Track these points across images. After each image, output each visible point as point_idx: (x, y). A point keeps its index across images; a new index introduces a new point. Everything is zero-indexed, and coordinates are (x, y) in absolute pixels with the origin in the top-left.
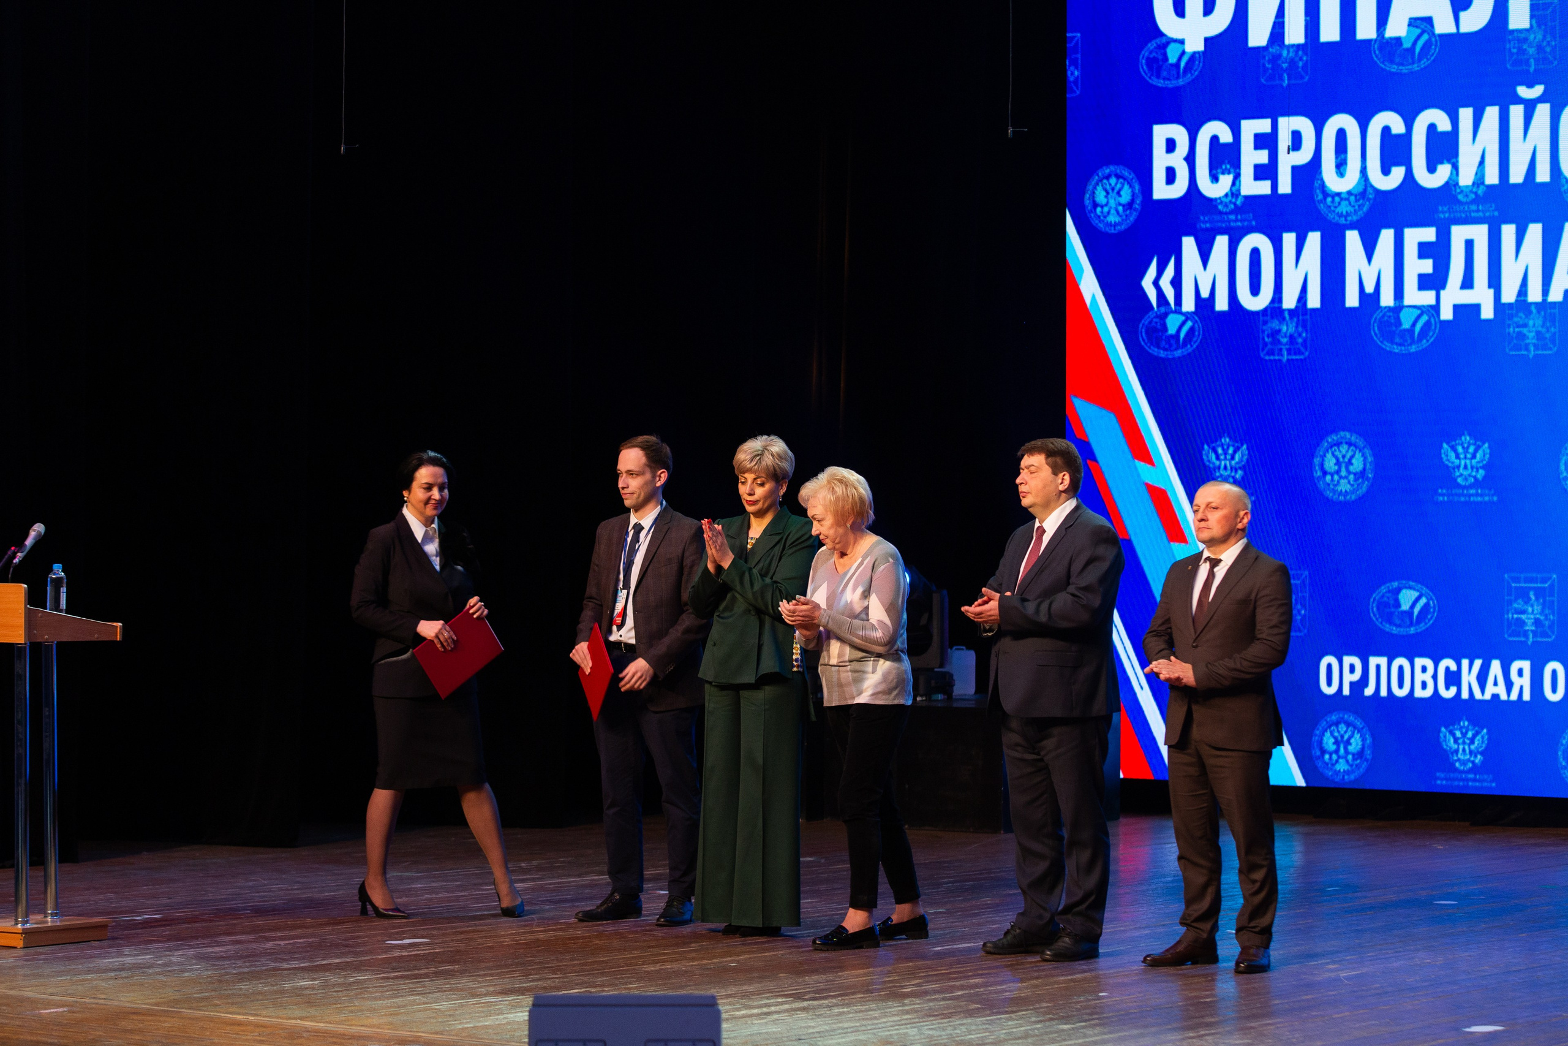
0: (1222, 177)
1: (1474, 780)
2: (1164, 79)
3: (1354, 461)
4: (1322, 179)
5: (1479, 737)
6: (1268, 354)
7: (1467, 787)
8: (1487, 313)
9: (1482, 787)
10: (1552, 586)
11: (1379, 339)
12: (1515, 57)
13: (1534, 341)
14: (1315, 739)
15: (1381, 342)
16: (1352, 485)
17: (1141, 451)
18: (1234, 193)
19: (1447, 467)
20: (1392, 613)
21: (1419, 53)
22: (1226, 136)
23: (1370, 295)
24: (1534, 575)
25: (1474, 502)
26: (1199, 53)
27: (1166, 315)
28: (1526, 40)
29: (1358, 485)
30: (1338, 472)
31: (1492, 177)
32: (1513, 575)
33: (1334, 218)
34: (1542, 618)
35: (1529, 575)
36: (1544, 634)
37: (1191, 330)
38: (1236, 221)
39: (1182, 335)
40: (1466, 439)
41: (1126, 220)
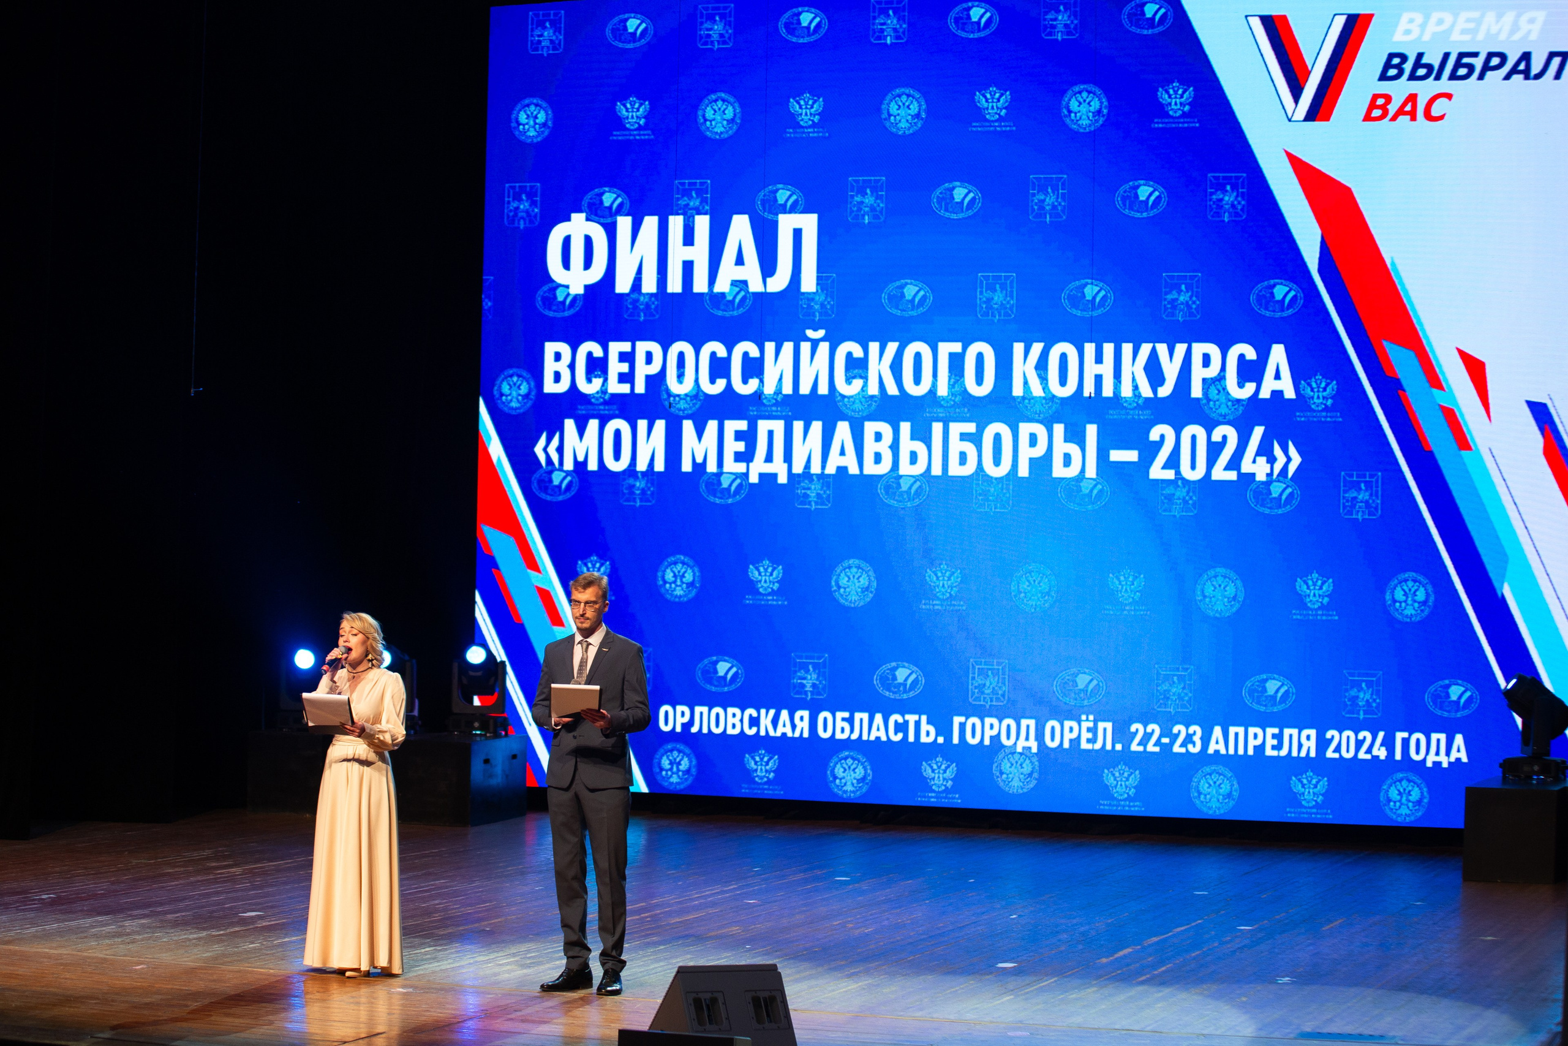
0: (594, 380)
1: (769, 789)
2: (554, 311)
3: (686, 575)
4: (666, 385)
5: (772, 761)
6: (626, 501)
7: (763, 793)
8: (782, 479)
9: (774, 795)
10: (825, 662)
11: (705, 494)
12: (805, 310)
13: (815, 499)
14: (656, 761)
15: (707, 496)
16: (685, 591)
17: (532, 563)
18: (604, 391)
19: (752, 581)
20: (712, 678)
21: (739, 304)
22: (598, 352)
23: (699, 464)
24: (812, 654)
25: (771, 605)
26: (579, 295)
27: (551, 472)
28: (813, 299)
29: (689, 592)
30: (675, 582)
31: (787, 389)
32: (798, 654)
33: (674, 412)
34: (818, 683)
35: (809, 654)
36: (819, 694)
37: (570, 483)
38: (604, 410)
39: (564, 486)
40: (766, 562)
41: (524, 406)
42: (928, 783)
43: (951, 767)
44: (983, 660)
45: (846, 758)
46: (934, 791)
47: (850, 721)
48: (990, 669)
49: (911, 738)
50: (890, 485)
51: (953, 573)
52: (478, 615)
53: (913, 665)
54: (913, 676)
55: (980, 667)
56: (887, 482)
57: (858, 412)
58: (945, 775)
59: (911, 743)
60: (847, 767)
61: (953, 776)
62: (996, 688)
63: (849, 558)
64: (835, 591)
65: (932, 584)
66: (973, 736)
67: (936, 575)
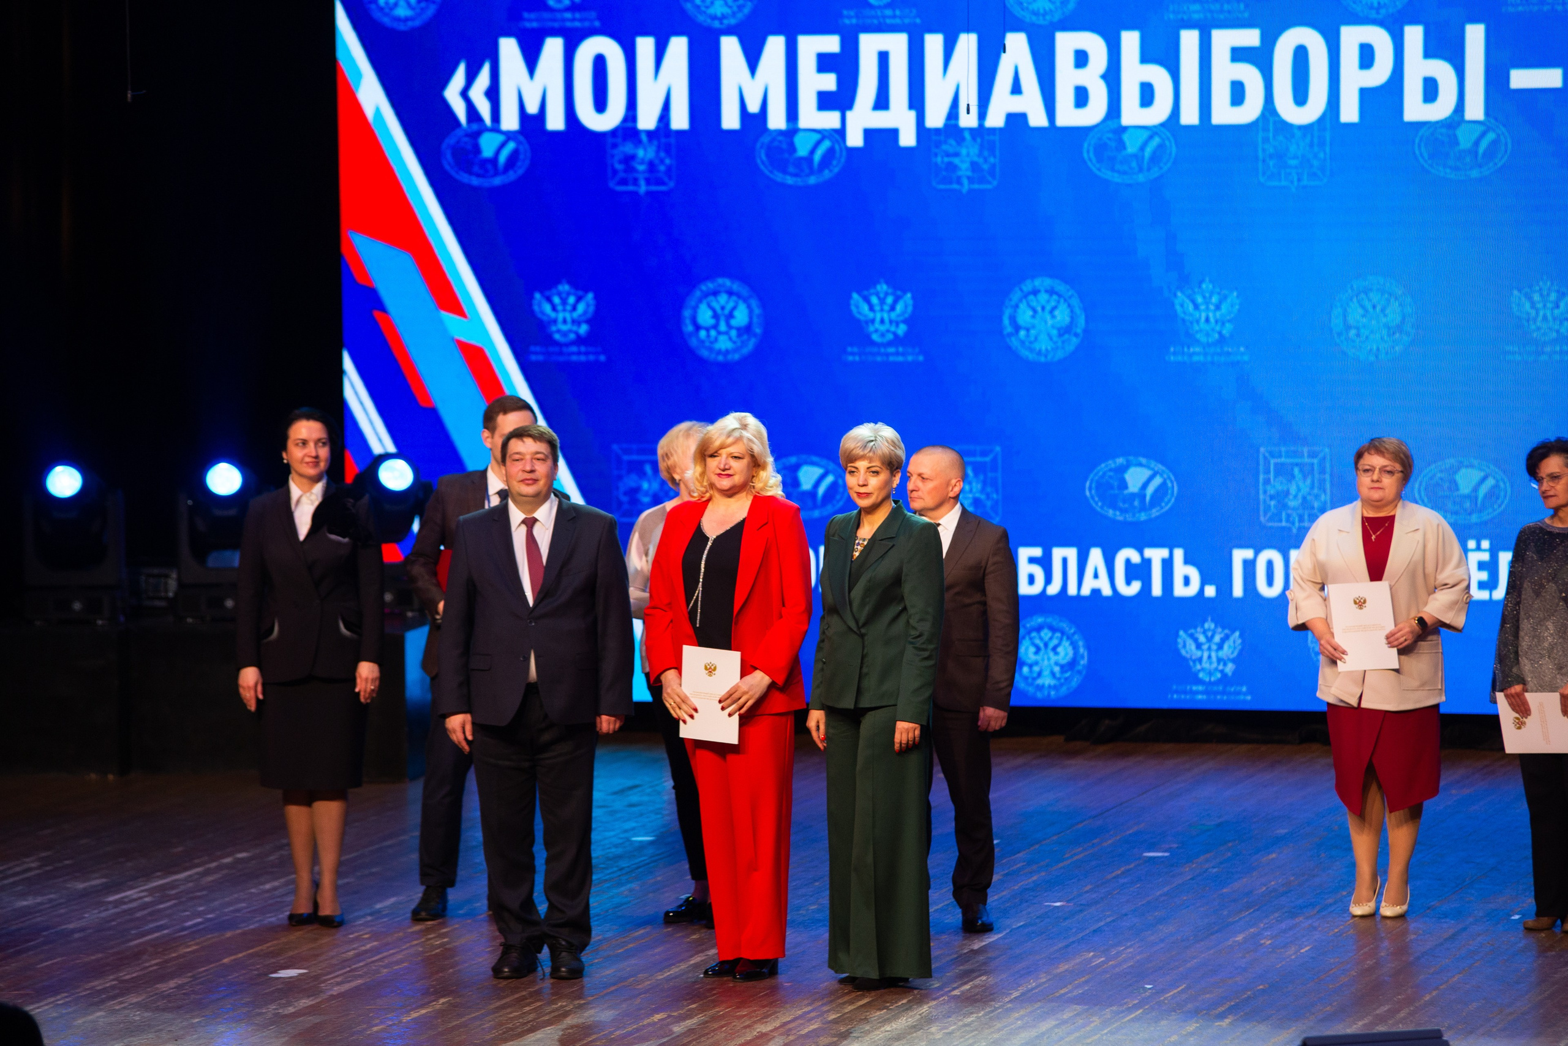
3: (736, 313)
6: (618, 184)
8: (908, 139)
10: (995, 460)
11: (766, 167)
13: (969, 173)
15: (771, 172)
16: (734, 342)
17: (447, 299)
19: (859, 321)
23: (754, 116)
24: (972, 447)
25: (894, 362)
27: (477, 134)
29: (743, 342)
30: (715, 327)
33: (705, 21)
34: (983, 497)
37: (515, 153)
38: (574, 21)
39: (503, 158)
40: (882, 287)
41: (418, 15)
42: (1190, 668)
43: (1231, 639)
44: (1283, 449)
45: (1039, 629)
46: (1200, 682)
47: (1045, 562)
48: (1297, 465)
49: (1157, 590)
50: (1105, 144)
51: (1225, 297)
52: (348, 394)
53: (1157, 460)
54: (1157, 481)
55: (1283, 460)
56: (1100, 139)
57: (1044, 15)
58: (1221, 654)
59: (1157, 598)
60: (1041, 645)
61: (1235, 654)
62: (1309, 498)
63: (1033, 277)
64: (1010, 335)
65: (1187, 318)
66: (1270, 582)
67: (1194, 302)
